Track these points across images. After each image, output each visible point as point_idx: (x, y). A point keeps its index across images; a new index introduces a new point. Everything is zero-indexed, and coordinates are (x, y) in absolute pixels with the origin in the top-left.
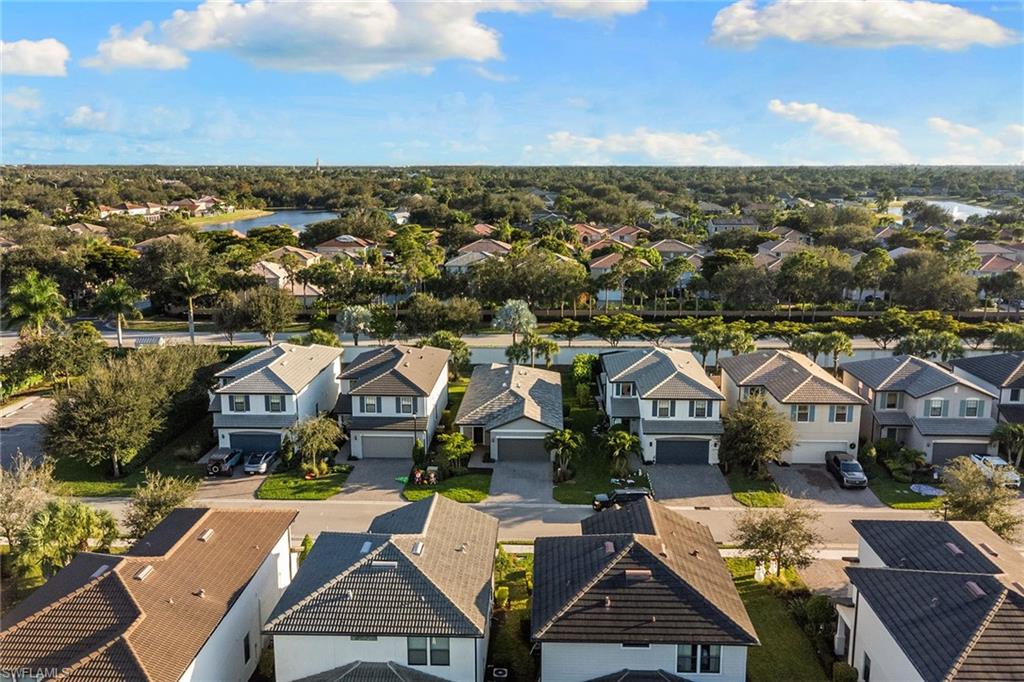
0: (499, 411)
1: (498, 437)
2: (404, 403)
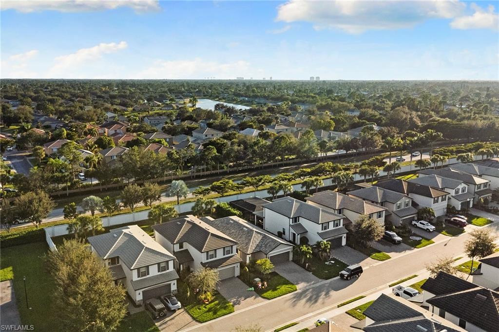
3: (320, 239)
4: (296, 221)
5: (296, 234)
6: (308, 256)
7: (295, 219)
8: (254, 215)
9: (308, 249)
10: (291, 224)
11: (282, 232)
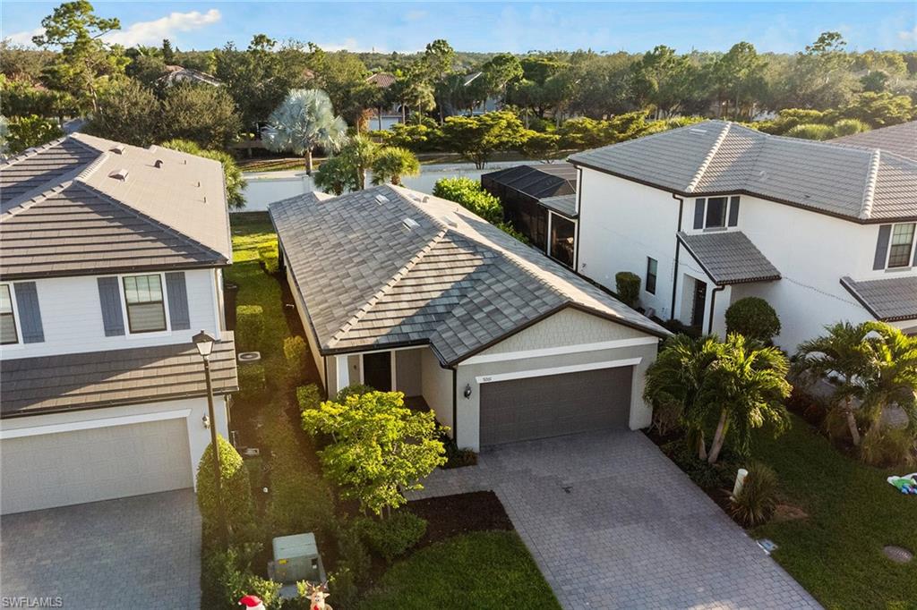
0: (446, 294)
1: (480, 380)
2: (133, 296)
3: (856, 316)
4: (715, 219)
5: (711, 286)
6: (756, 417)
7: (716, 209)
8: (545, 209)
9: (761, 364)
10: (688, 228)
11: (642, 274)
